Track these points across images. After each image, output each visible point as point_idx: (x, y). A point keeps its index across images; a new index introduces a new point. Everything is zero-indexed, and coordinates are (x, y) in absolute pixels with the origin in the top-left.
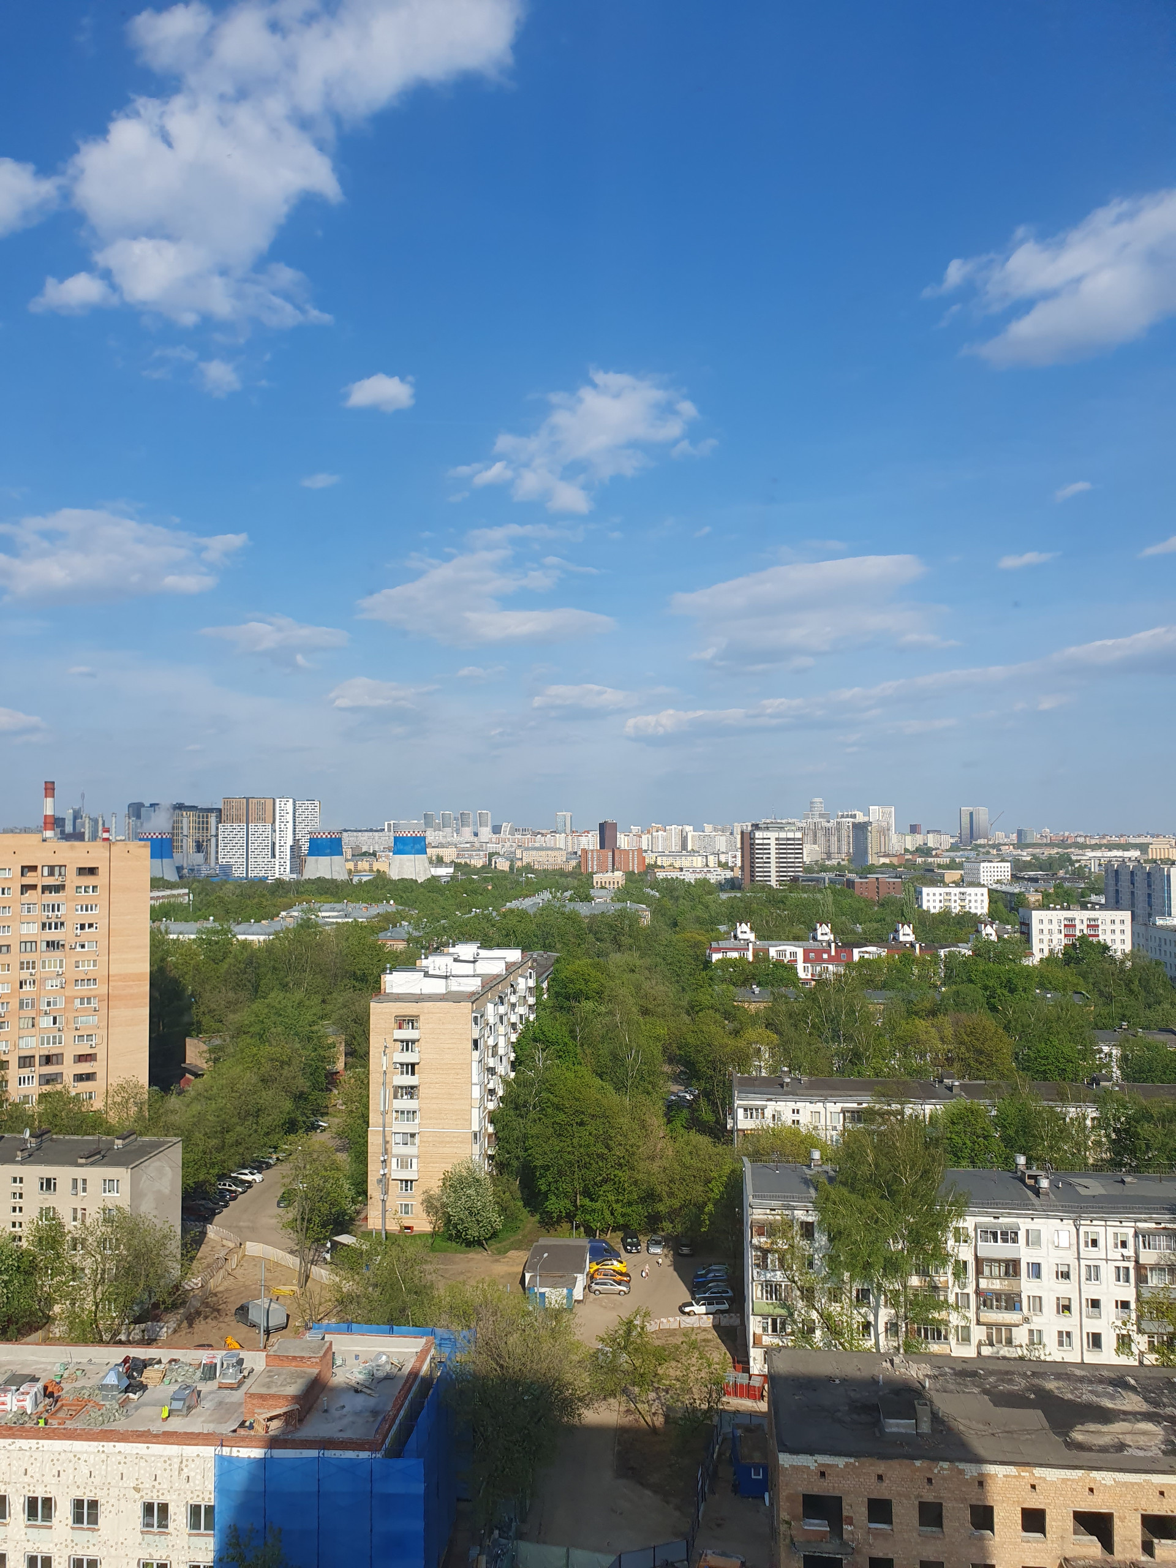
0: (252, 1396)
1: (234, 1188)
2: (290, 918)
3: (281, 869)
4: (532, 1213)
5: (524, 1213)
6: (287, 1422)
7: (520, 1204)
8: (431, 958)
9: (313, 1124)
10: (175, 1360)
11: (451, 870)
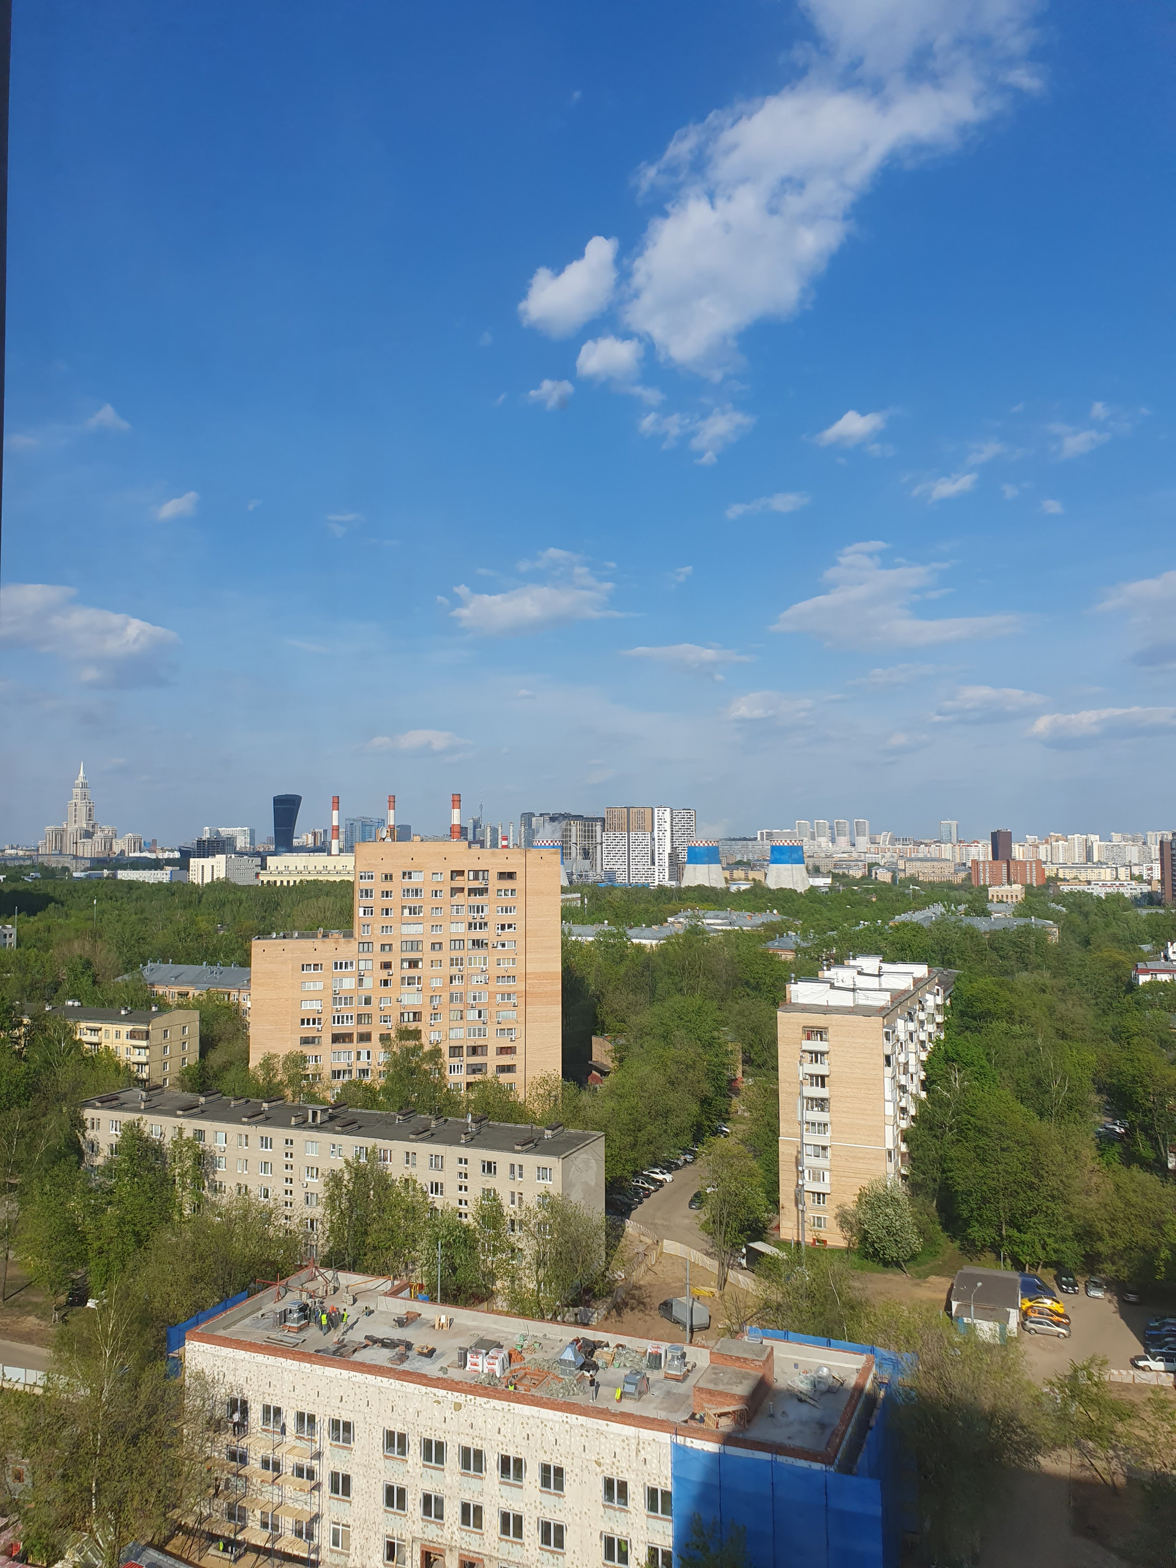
0: (701, 1390)
1: (646, 1186)
2: (678, 924)
3: (661, 877)
4: (953, 1237)
5: (943, 1237)
6: (737, 1422)
7: (939, 1228)
8: (833, 970)
9: (717, 1129)
10: (621, 1346)
11: (829, 881)
